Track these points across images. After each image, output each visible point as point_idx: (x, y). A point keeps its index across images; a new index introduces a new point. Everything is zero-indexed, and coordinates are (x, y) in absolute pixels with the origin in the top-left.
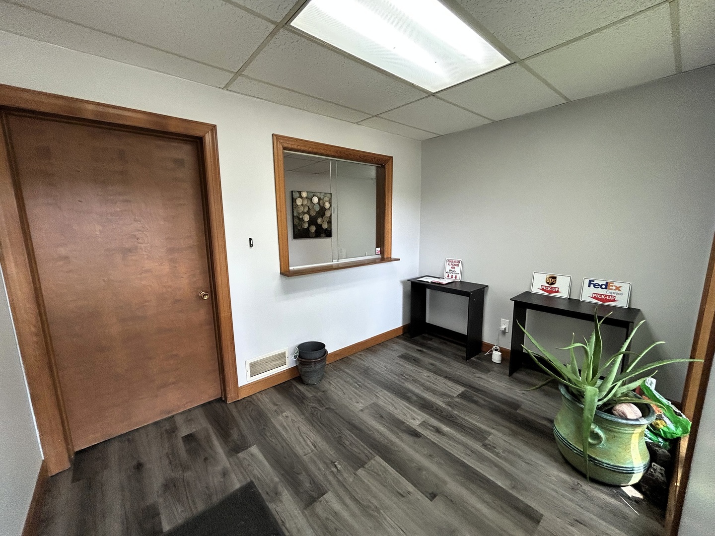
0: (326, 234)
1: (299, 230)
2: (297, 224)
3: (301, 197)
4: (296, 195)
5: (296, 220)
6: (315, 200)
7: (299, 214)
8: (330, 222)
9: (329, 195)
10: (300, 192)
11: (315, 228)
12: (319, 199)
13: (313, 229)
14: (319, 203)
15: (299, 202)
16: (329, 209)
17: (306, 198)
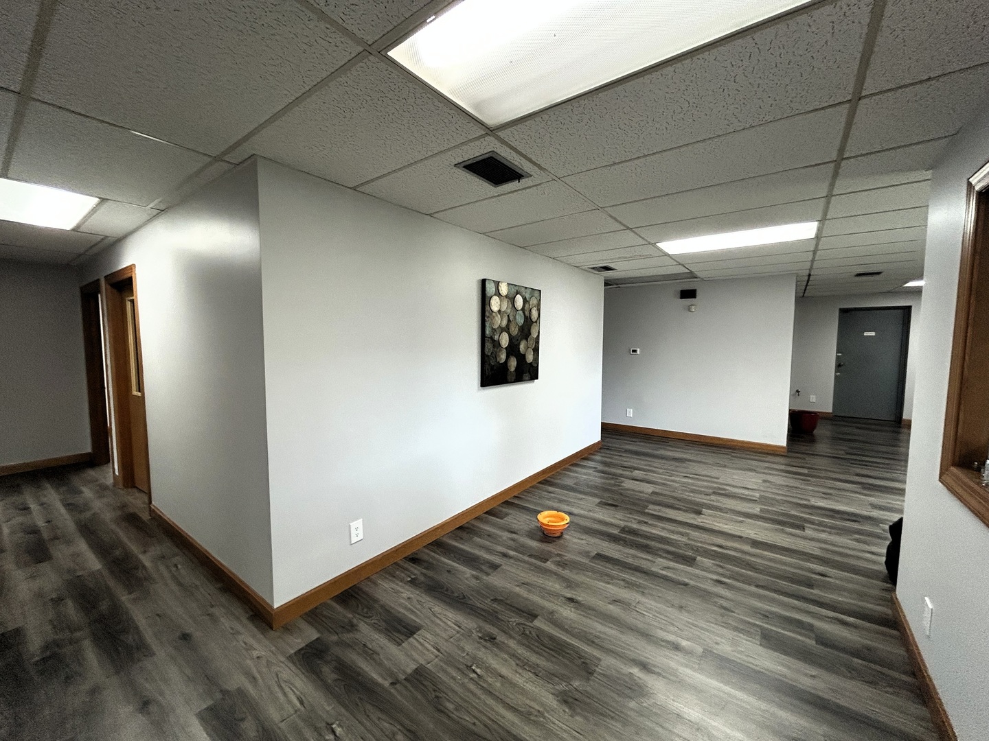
0: (530, 375)
1: (492, 367)
2: (489, 354)
3: (498, 294)
4: (490, 288)
5: (488, 345)
6: (519, 301)
7: (494, 330)
8: (536, 350)
9: (536, 294)
10: (497, 284)
11: (516, 363)
12: (525, 301)
13: (513, 363)
14: (523, 309)
15: (495, 304)
16: (536, 322)
17: (506, 296)
